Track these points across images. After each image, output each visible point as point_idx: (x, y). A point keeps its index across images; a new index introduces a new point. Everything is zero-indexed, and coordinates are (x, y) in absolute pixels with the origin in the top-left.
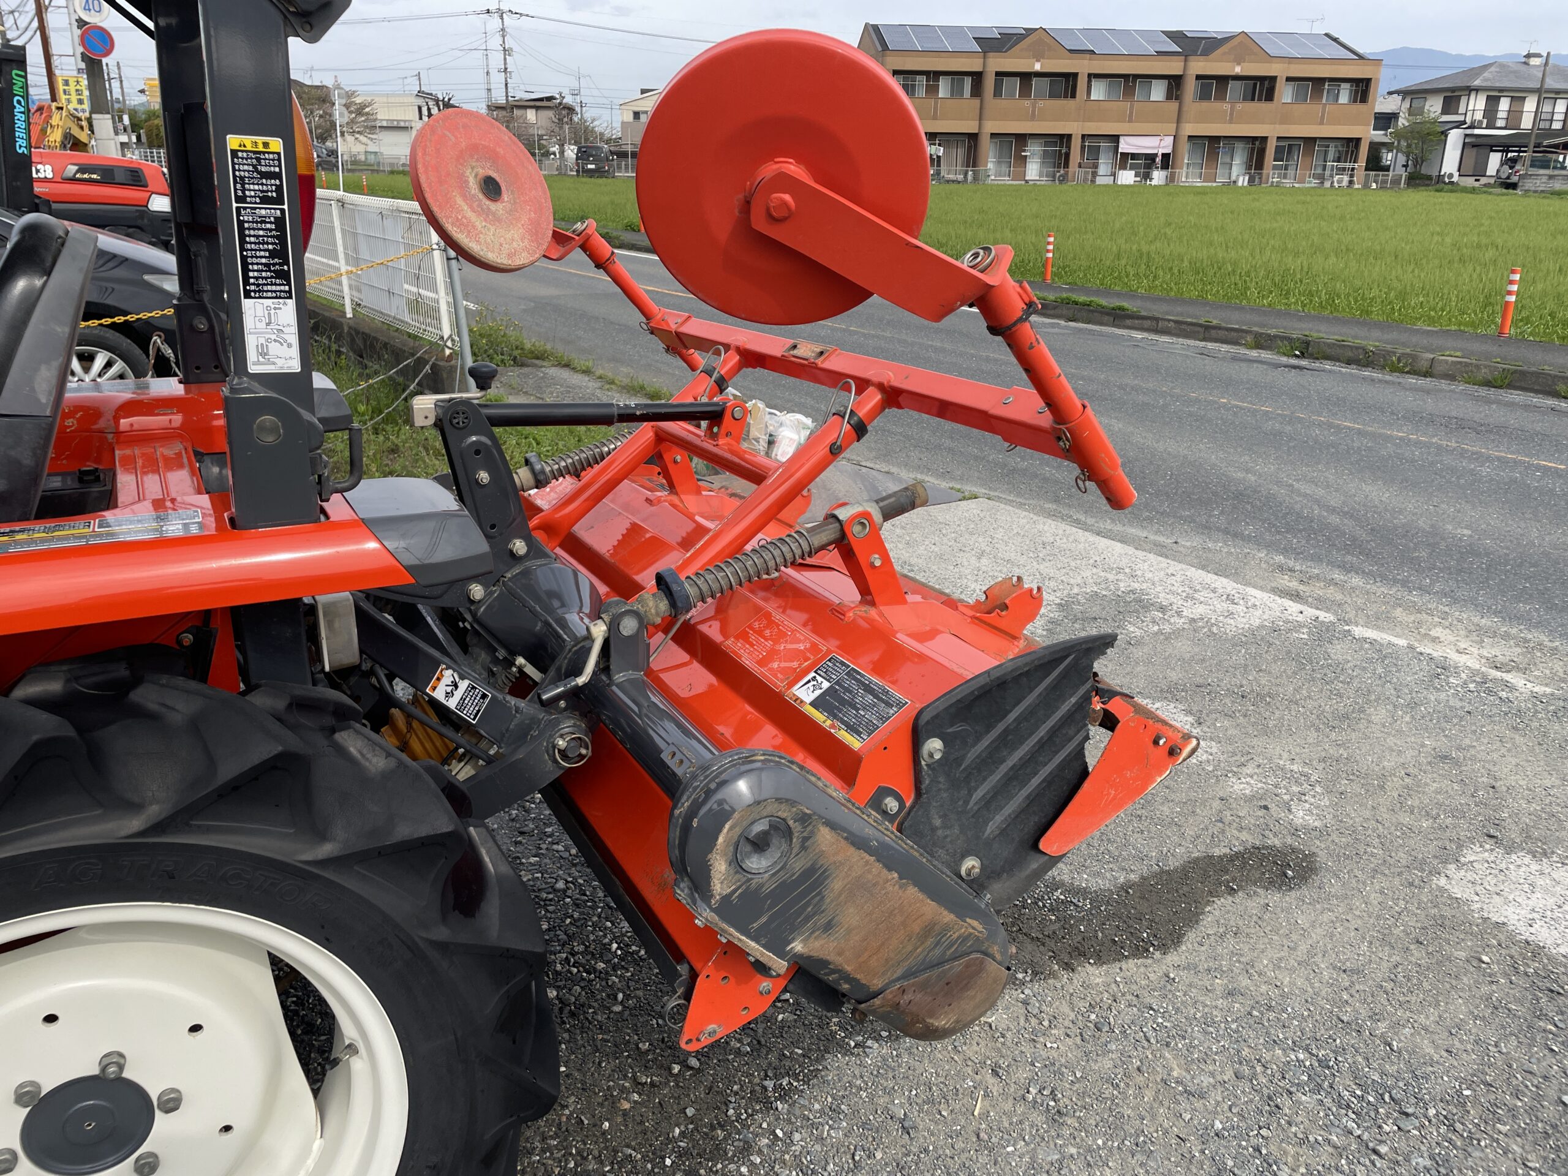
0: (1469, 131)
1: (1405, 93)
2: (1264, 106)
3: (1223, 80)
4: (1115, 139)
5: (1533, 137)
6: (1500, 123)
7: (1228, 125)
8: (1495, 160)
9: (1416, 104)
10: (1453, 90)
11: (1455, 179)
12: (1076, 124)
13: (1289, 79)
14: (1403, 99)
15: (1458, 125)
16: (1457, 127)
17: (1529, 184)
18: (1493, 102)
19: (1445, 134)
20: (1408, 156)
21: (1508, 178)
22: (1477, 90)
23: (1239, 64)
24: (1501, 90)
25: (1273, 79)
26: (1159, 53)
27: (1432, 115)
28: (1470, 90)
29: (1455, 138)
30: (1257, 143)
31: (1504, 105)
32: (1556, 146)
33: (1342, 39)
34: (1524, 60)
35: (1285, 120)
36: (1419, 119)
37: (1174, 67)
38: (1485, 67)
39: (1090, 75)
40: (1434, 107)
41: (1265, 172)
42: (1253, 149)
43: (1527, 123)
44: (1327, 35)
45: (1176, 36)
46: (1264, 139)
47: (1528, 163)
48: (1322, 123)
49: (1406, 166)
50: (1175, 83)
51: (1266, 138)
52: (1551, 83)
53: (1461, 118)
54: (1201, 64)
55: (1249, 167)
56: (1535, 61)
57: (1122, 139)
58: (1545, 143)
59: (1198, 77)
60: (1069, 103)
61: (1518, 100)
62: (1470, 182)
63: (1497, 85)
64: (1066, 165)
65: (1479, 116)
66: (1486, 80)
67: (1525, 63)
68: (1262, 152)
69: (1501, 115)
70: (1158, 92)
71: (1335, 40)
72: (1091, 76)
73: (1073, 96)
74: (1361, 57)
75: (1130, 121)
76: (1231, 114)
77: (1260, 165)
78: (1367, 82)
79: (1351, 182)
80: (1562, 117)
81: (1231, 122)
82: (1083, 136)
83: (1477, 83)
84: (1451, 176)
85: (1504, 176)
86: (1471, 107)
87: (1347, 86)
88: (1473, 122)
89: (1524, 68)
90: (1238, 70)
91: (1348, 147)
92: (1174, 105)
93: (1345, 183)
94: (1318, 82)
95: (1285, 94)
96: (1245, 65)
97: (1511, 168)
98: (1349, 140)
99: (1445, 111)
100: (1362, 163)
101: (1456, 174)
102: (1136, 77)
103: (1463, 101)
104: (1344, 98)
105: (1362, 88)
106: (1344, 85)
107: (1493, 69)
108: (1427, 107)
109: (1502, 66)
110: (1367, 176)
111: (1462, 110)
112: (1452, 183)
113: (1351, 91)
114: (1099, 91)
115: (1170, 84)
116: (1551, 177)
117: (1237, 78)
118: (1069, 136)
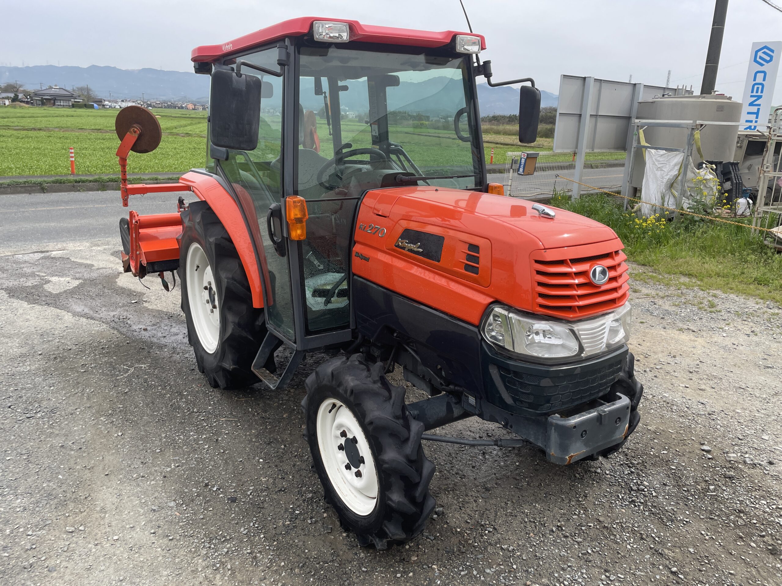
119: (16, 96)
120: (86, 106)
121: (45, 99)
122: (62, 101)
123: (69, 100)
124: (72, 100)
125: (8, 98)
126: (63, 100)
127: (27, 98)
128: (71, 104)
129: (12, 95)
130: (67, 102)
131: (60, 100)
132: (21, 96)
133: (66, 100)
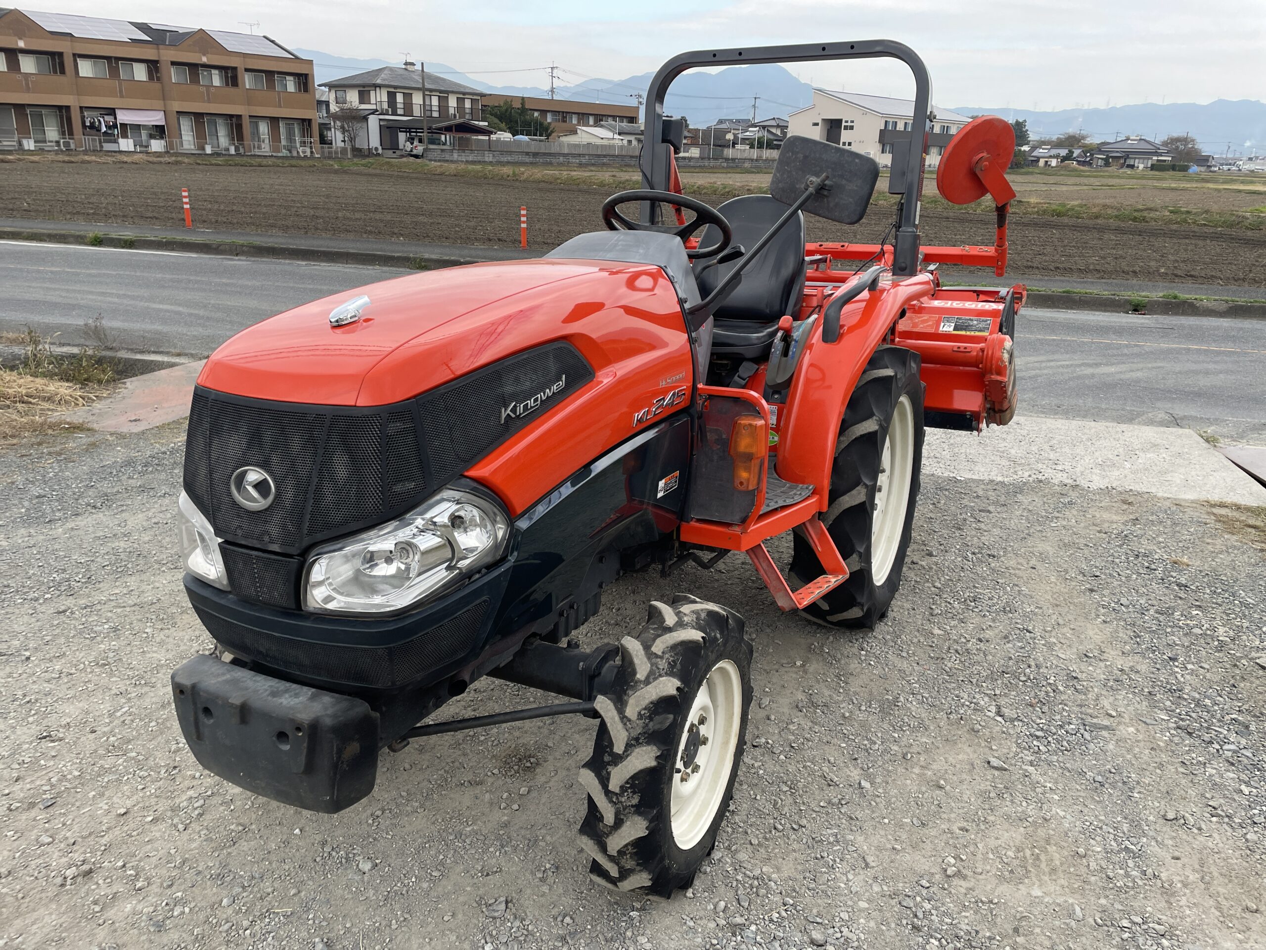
0: (382, 117)
1: (331, 86)
2: (232, 90)
3: (194, 68)
4: (112, 112)
5: (425, 123)
6: (400, 112)
7: (206, 104)
8: (402, 137)
9: (340, 94)
10: (364, 87)
11: (380, 151)
12: (71, 97)
13: (247, 70)
14: (330, 90)
15: (374, 112)
16: (373, 113)
17: (430, 155)
18: (392, 96)
19: (365, 119)
20: (343, 133)
21: (411, 151)
22: (380, 86)
23: (204, 55)
24: (395, 87)
25: (235, 69)
26: (134, 41)
27: (353, 104)
28: (376, 86)
29: (373, 122)
30: (234, 120)
31: (400, 98)
32: (440, 129)
33: (277, 41)
34: (404, 67)
35: (249, 102)
36: (346, 106)
37: (150, 54)
38: (380, 70)
39: (74, 55)
40: (353, 97)
41: (245, 143)
42: (232, 125)
43: (417, 112)
44: (265, 37)
45: (143, 27)
46: (239, 117)
47: (426, 140)
48: (280, 106)
49: (344, 141)
50: (153, 66)
51: (240, 116)
52: (427, 86)
53: (374, 107)
54: (172, 52)
55: (233, 139)
56: (409, 68)
57: (118, 112)
58: (434, 126)
59: (173, 63)
60: (59, 79)
61: (408, 97)
62: (390, 153)
63: (392, 83)
64: (71, 133)
65: (385, 106)
66: (384, 80)
67: (406, 69)
68: (239, 127)
69: (399, 106)
70: (140, 73)
71: (273, 42)
72: (76, 56)
73: (63, 72)
74: (297, 58)
75: (122, 96)
76: (208, 95)
77: (240, 138)
78: (306, 75)
79: (312, 152)
80: (435, 108)
81: (209, 101)
82: (81, 108)
83: (379, 81)
84: (376, 149)
85: (409, 149)
86: (378, 100)
87: (291, 78)
88: (382, 110)
89: (406, 73)
90: (204, 60)
91: (303, 125)
92: (156, 85)
93: (308, 154)
94: (270, 74)
95: (247, 81)
96: (209, 56)
97: (412, 144)
98: (303, 120)
99: (362, 101)
100: (316, 138)
101: (380, 148)
102: (118, 59)
103: (372, 93)
104: (291, 85)
105: (304, 80)
106: (288, 78)
107: (386, 72)
108: (348, 99)
109: (391, 69)
110: (322, 148)
111: (373, 101)
112: (378, 155)
113: (295, 82)
114: (86, 69)
115: (148, 67)
116: (442, 150)
117: (205, 66)
118: (68, 108)
119: (1071, 152)
120: (1173, 168)
121: (1112, 157)
122: (1137, 161)
123: (1149, 159)
124: (1155, 158)
125: (1056, 157)
126: (1139, 158)
127: (1087, 157)
128: (1149, 165)
129: (1063, 152)
130: (1146, 161)
131: (1135, 158)
132: (1077, 152)
133: (1144, 159)
